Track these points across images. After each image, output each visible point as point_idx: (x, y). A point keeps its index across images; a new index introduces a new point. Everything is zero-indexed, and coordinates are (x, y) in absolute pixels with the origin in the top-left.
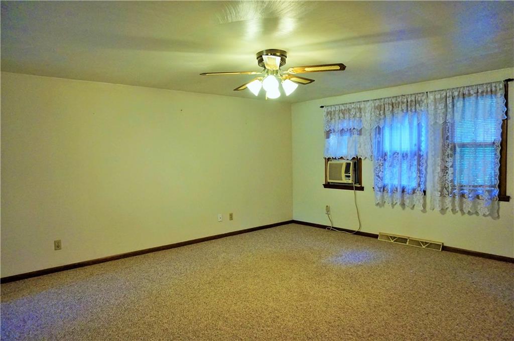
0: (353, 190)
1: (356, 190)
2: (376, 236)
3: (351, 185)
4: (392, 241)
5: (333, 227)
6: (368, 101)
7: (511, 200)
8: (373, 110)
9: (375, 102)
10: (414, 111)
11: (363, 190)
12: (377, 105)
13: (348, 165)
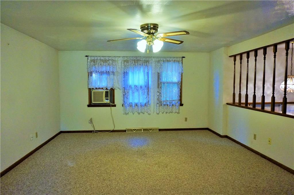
0: (110, 107)
1: (112, 107)
2: (125, 131)
3: (109, 104)
4: (134, 132)
5: (95, 131)
6: (120, 57)
7: (183, 105)
8: (123, 62)
9: (124, 58)
10: (146, 65)
11: (116, 107)
12: (125, 59)
13: (107, 93)
